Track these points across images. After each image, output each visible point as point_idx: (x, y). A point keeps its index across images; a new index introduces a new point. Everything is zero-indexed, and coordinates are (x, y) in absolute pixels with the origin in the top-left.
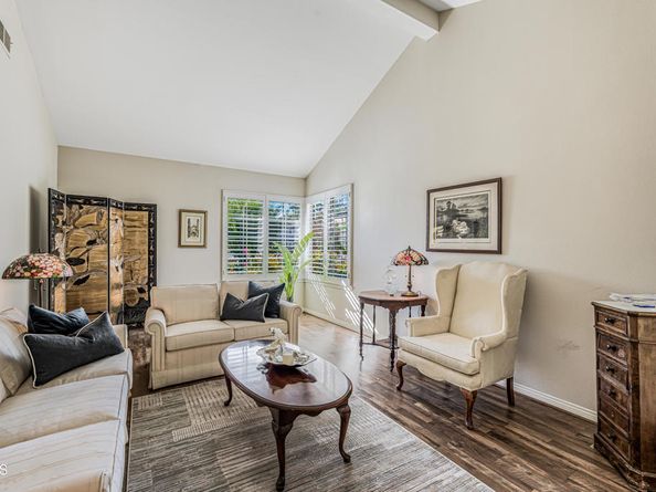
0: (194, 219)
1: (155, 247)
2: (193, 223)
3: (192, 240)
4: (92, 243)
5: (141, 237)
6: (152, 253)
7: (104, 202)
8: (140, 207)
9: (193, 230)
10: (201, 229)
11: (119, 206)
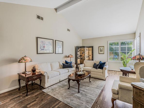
0: (101, 48)
1: (93, 54)
2: (101, 49)
3: (101, 52)
4: (83, 53)
5: (91, 52)
6: (93, 55)
7: (84, 47)
8: (91, 47)
9: (101, 50)
10: (103, 50)
11: (87, 47)
